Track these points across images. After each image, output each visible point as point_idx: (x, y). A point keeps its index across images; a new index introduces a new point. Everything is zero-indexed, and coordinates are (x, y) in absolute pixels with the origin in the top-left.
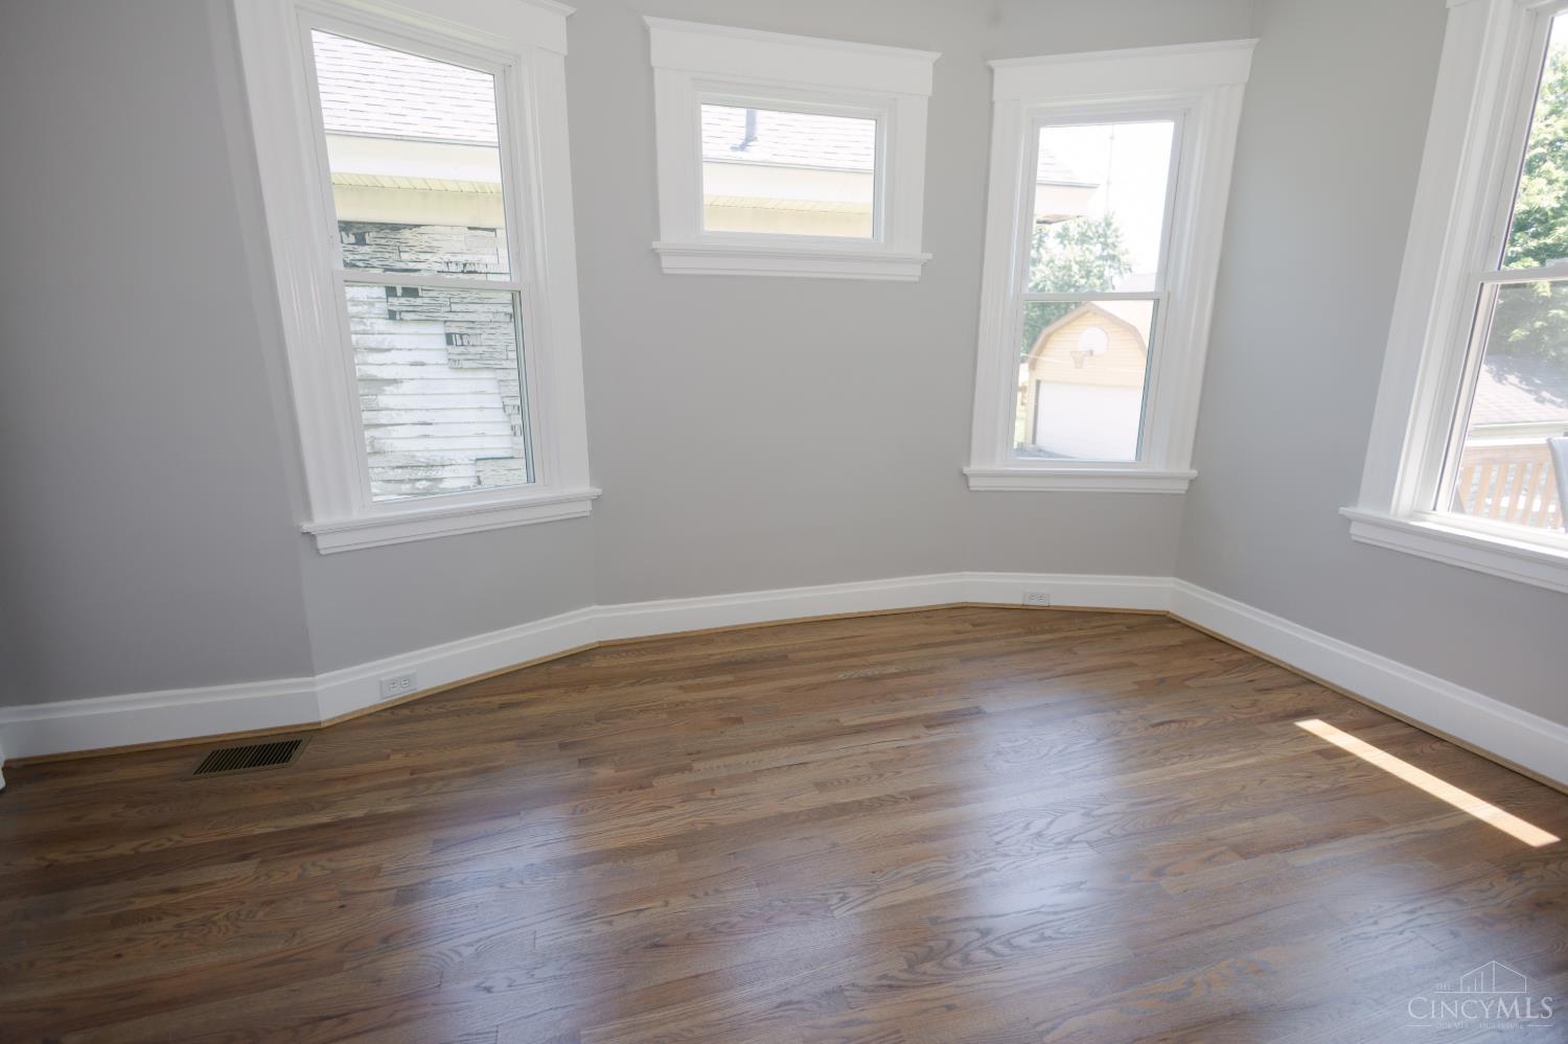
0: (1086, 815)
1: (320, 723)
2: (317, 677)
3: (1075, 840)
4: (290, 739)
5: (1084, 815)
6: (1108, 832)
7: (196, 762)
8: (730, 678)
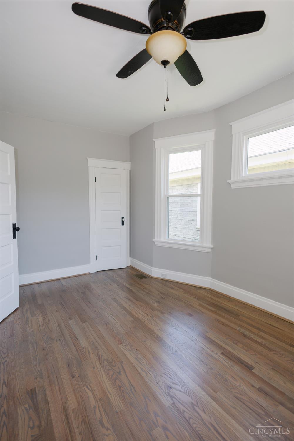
0: (193, 404)
1: (151, 276)
2: (153, 268)
3: (173, 399)
4: (146, 276)
5: (192, 403)
6: (184, 411)
7: (136, 273)
8: (213, 309)
